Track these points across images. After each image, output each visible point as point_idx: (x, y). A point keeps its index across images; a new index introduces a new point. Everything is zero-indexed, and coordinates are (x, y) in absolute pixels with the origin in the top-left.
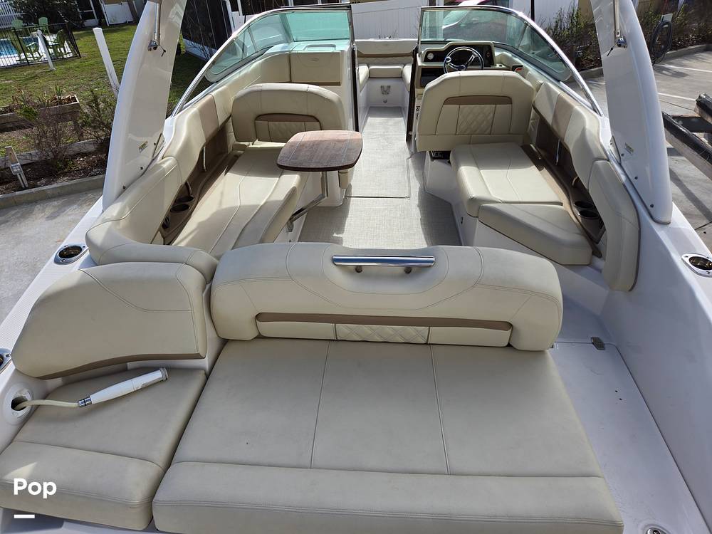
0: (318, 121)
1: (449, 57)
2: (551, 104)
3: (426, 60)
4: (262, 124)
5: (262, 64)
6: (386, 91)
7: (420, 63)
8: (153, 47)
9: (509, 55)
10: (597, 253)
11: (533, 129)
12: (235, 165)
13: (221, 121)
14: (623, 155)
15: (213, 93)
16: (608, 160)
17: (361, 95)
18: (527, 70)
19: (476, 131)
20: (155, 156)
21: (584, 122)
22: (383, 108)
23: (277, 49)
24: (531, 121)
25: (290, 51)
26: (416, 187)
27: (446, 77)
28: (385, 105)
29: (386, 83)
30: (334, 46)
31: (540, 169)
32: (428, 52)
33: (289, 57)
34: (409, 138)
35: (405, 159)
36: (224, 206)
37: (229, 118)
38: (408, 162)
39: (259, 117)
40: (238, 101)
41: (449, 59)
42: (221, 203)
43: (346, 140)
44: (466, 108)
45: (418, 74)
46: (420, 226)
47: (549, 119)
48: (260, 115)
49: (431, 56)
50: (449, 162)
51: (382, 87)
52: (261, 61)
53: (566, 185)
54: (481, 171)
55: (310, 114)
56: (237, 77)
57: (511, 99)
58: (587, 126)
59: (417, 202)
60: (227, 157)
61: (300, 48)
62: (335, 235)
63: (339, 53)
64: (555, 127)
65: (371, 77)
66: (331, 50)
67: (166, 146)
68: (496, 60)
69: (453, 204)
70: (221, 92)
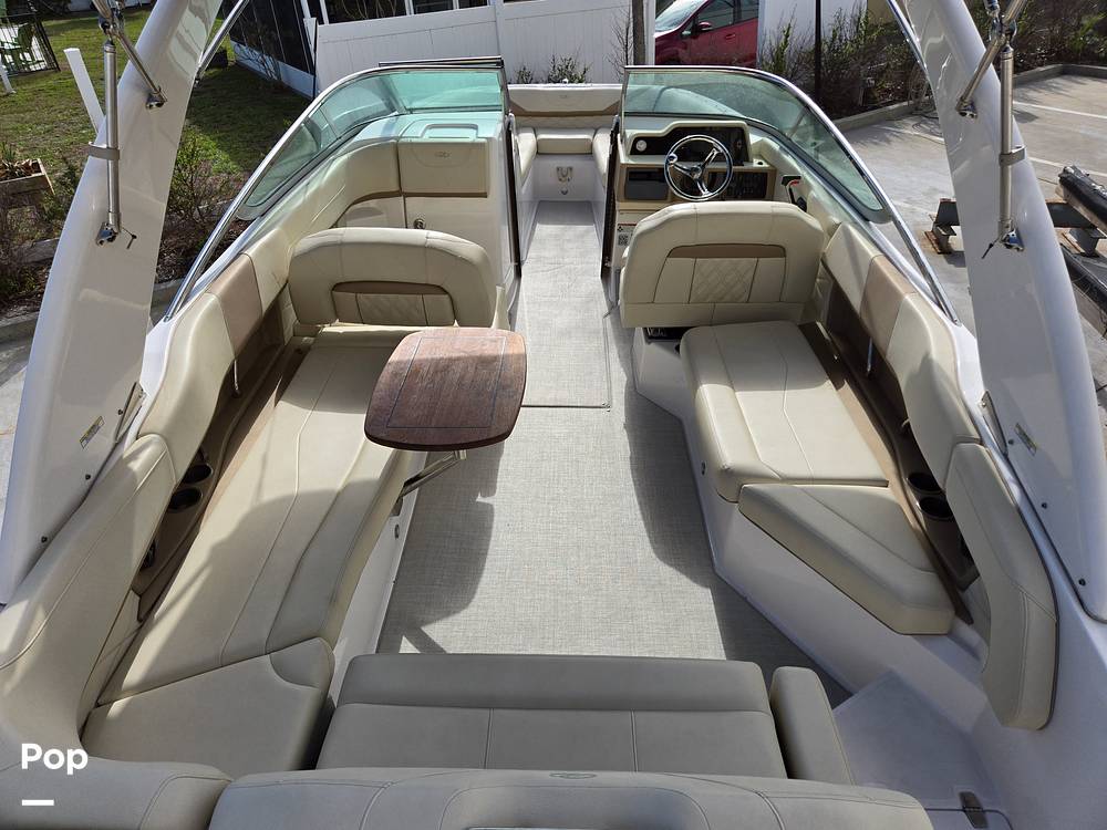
0: (446, 292)
1: (672, 154)
2: (857, 272)
3: (634, 152)
4: (346, 297)
5: (348, 164)
6: (564, 174)
7: (623, 158)
8: (107, 235)
9: (775, 146)
10: (963, 612)
11: (820, 295)
12: (295, 378)
13: (266, 301)
14: (1011, 442)
15: (251, 252)
16: (982, 443)
17: (523, 191)
18: (809, 187)
19: (722, 298)
20: (121, 433)
21: (925, 338)
22: (561, 205)
23: (373, 132)
24: (818, 280)
25: (398, 138)
26: (620, 377)
27: (670, 215)
28: (565, 198)
29: (565, 163)
30: (475, 127)
31: (838, 386)
32: (638, 139)
33: (396, 151)
34: (605, 272)
35: (600, 318)
36: (268, 496)
37: (284, 287)
38: (604, 323)
39: (338, 287)
40: (298, 259)
41: (673, 158)
42: (260, 487)
43: (495, 358)
44: (707, 264)
45: (620, 179)
46: (629, 472)
47: (856, 300)
48: (341, 283)
49: (642, 146)
50: (677, 348)
51: (558, 169)
52: (345, 157)
53: (889, 430)
54: (737, 393)
55: (430, 283)
56: (300, 202)
57: (784, 249)
58: (934, 355)
59: (622, 418)
60: (283, 352)
61: (416, 129)
62: (480, 499)
63: (482, 144)
64: (865, 320)
65: (540, 152)
66: (469, 136)
67: (146, 403)
68: (752, 151)
69: (685, 423)
70: (267, 245)
